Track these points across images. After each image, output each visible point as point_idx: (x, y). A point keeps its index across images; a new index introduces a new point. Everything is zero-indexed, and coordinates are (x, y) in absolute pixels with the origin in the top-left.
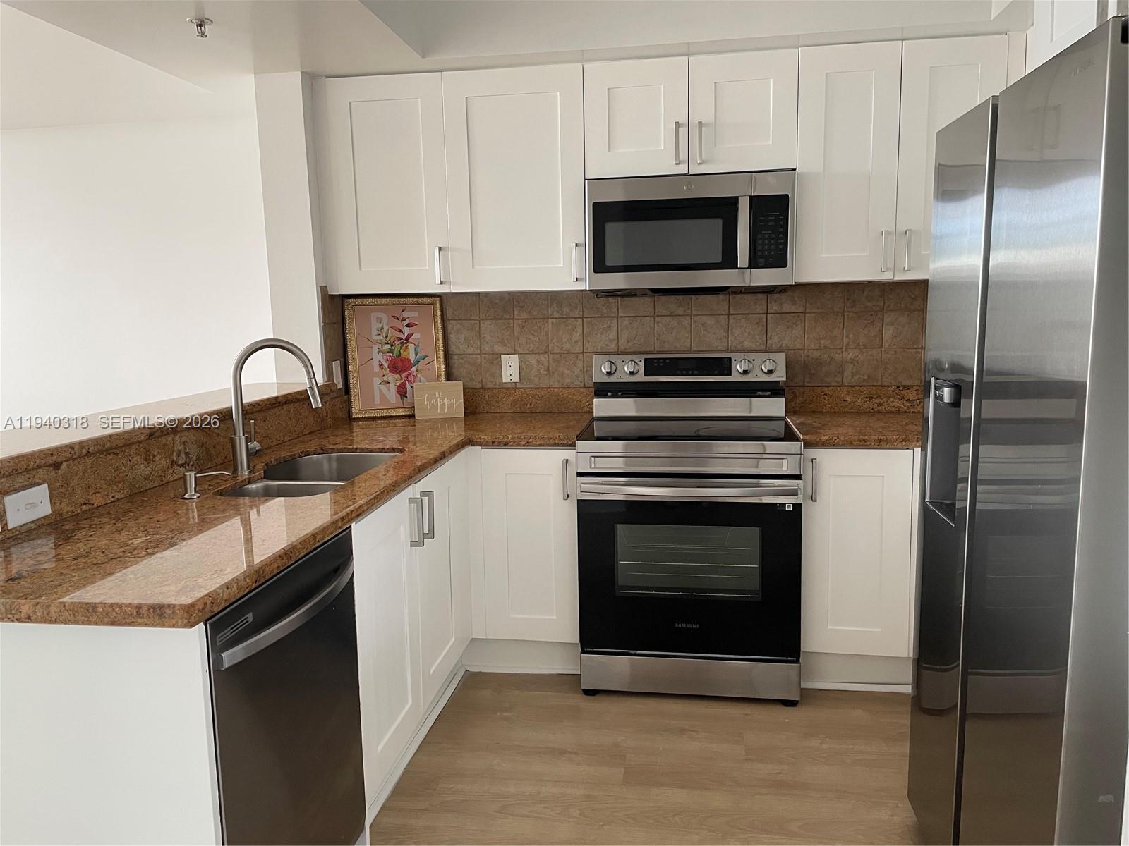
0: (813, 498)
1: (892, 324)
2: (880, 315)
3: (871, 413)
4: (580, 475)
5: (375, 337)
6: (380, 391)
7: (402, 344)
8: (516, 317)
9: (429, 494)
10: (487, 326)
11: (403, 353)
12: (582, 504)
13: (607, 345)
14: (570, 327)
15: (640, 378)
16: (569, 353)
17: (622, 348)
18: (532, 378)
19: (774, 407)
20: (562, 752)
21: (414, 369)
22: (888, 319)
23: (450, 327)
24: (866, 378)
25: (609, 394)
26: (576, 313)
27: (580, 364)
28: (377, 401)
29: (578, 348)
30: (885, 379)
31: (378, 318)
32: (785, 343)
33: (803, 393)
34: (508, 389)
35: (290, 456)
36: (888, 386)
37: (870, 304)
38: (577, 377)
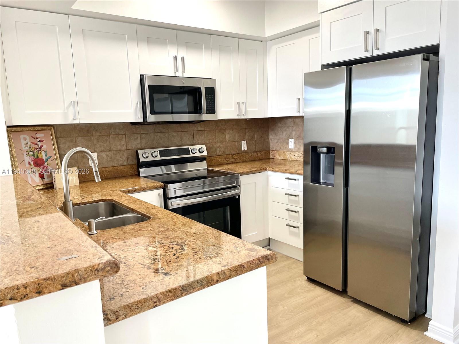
4: (170, 199)
5: (24, 149)
6: (31, 177)
7: (38, 151)
8: (94, 135)
11: (40, 156)
13: (137, 146)
14: (120, 139)
15: (159, 158)
16: (120, 150)
17: (143, 146)
18: (104, 163)
21: (46, 164)
24: (223, 152)
25: (144, 166)
26: (122, 132)
27: (126, 155)
31: (24, 138)
36: (229, 155)
37: (222, 127)
38: (125, 160)
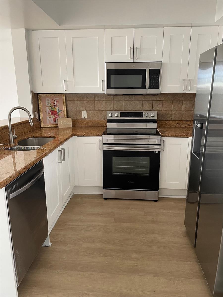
0: (163, 150)
1: (185, 104)
2: (182, 101)
3: (179, 127)
4: (103, 144)
5: (47, 105)
6: (49, 120)
7: (55, 107)
8: (86, 100)
9: (63, 149)
10: (78, 103)
11: (55, 110)
12: (104, 152)
13: (111, 109)
14: (101, 103)
15: (119, 118)
16: (100, 110)
17: (114, 109)
18: (91, 117)
19: (154, 126)
20: (99, 214)
21: (58, 114)
22: (184, 103)
23: (68, 102)
24: (177, 118)
25: (111, 122)
26: (102, 100)
27: (103, 114)
28: (48, 123)
29: (103, 109)
30: (182, 119)
31: (48, 100)
32: (157, 109)
33: (161, 122)
34: (84, 120)
35: (25, 138)
36: (183, 121)
37: (179, 99)
38: (102, 117)
